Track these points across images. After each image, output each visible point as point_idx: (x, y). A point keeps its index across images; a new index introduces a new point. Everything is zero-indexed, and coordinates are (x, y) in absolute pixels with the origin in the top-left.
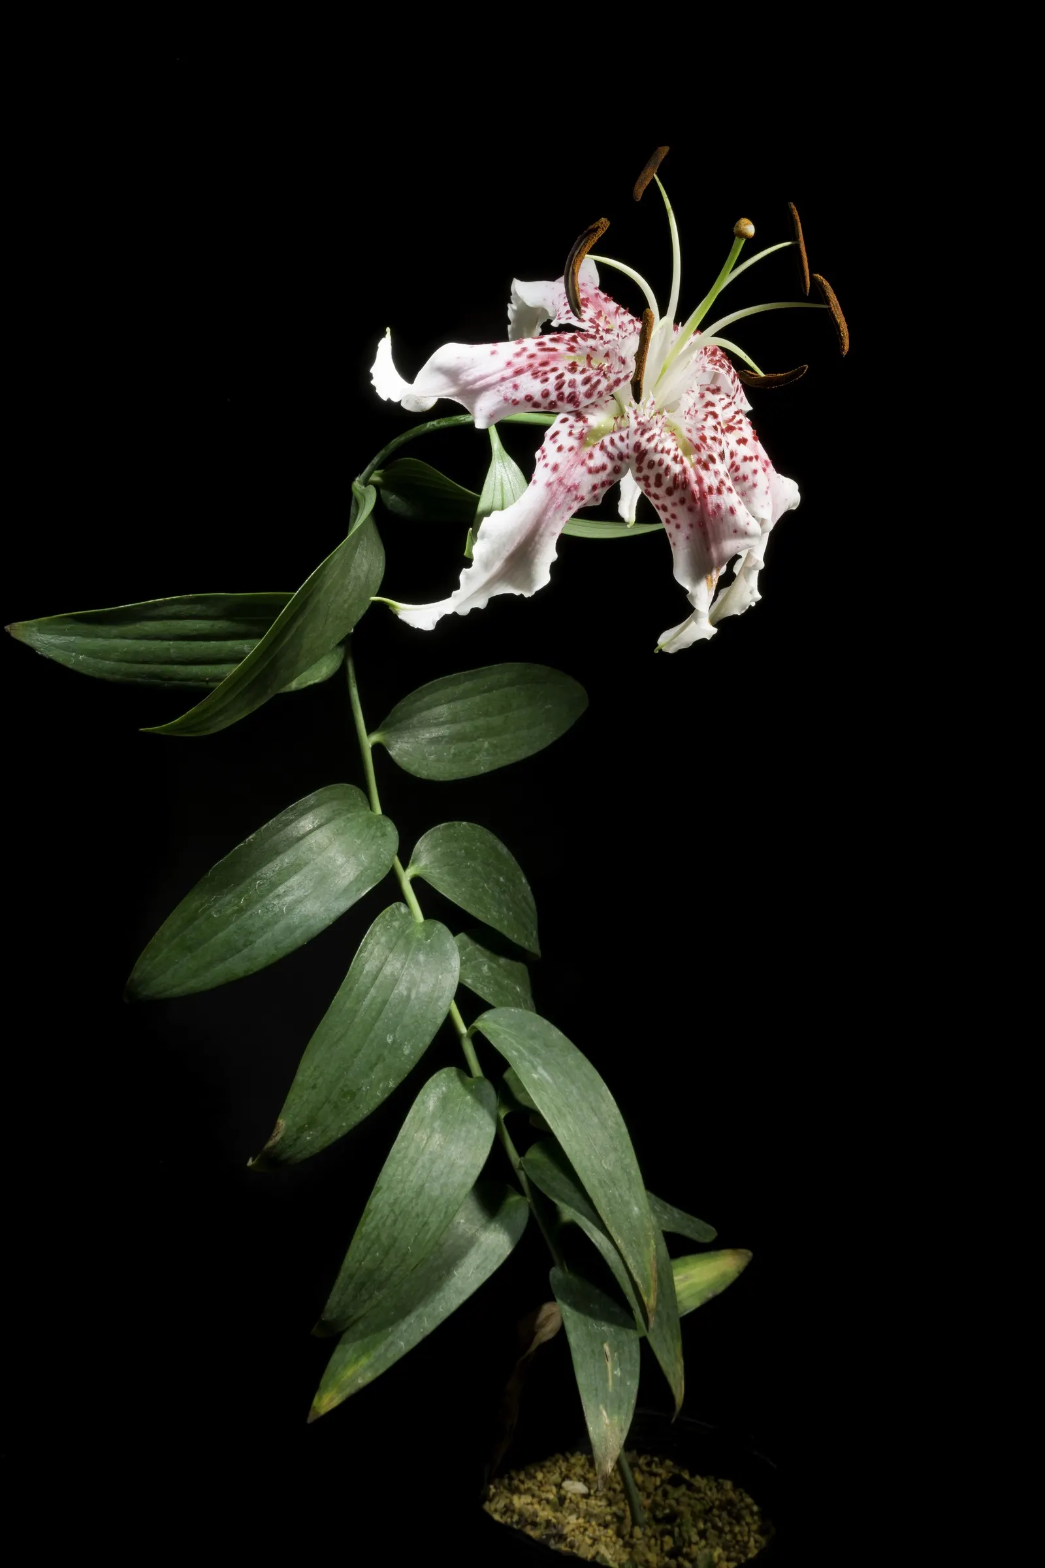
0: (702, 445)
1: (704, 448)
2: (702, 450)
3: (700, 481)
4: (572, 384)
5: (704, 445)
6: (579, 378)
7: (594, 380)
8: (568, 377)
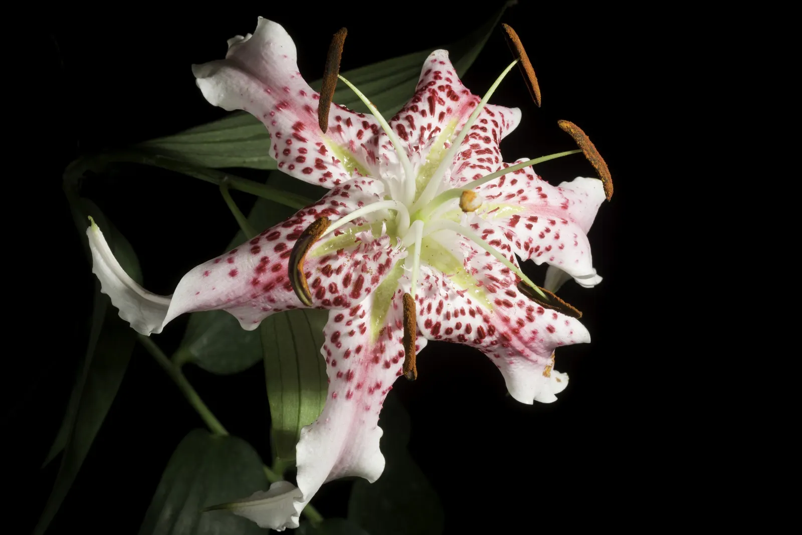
0: (495, 285)
1: (498, 287)
2: (497, 289)
3: (506, 320)
4: (333, 288)
5: (497, 284)
6: (337, 279)
7: (354, 277)
8: (325, 282)
